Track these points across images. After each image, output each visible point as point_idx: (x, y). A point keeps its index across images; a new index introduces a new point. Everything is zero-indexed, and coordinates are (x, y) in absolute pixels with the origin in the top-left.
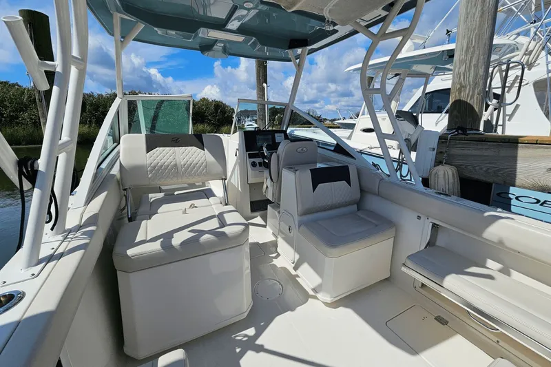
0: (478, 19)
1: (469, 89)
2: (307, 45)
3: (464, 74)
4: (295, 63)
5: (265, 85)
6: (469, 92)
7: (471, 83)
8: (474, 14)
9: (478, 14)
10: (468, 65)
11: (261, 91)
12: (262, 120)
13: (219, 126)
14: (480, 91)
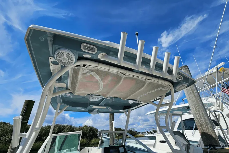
0: (194, 99)
1: (205, 125)
2: (131, 108)
3: (199, 119)
4: (126, 114)
5: (113, 122)
6: (206, 127)
7: (204, 122)
8: (192, 97)
9: (193, 97)
10: (199, 115)
11: (112, 124)
12: (112, 138)
13: (91, 139)
14: (210, 126)
